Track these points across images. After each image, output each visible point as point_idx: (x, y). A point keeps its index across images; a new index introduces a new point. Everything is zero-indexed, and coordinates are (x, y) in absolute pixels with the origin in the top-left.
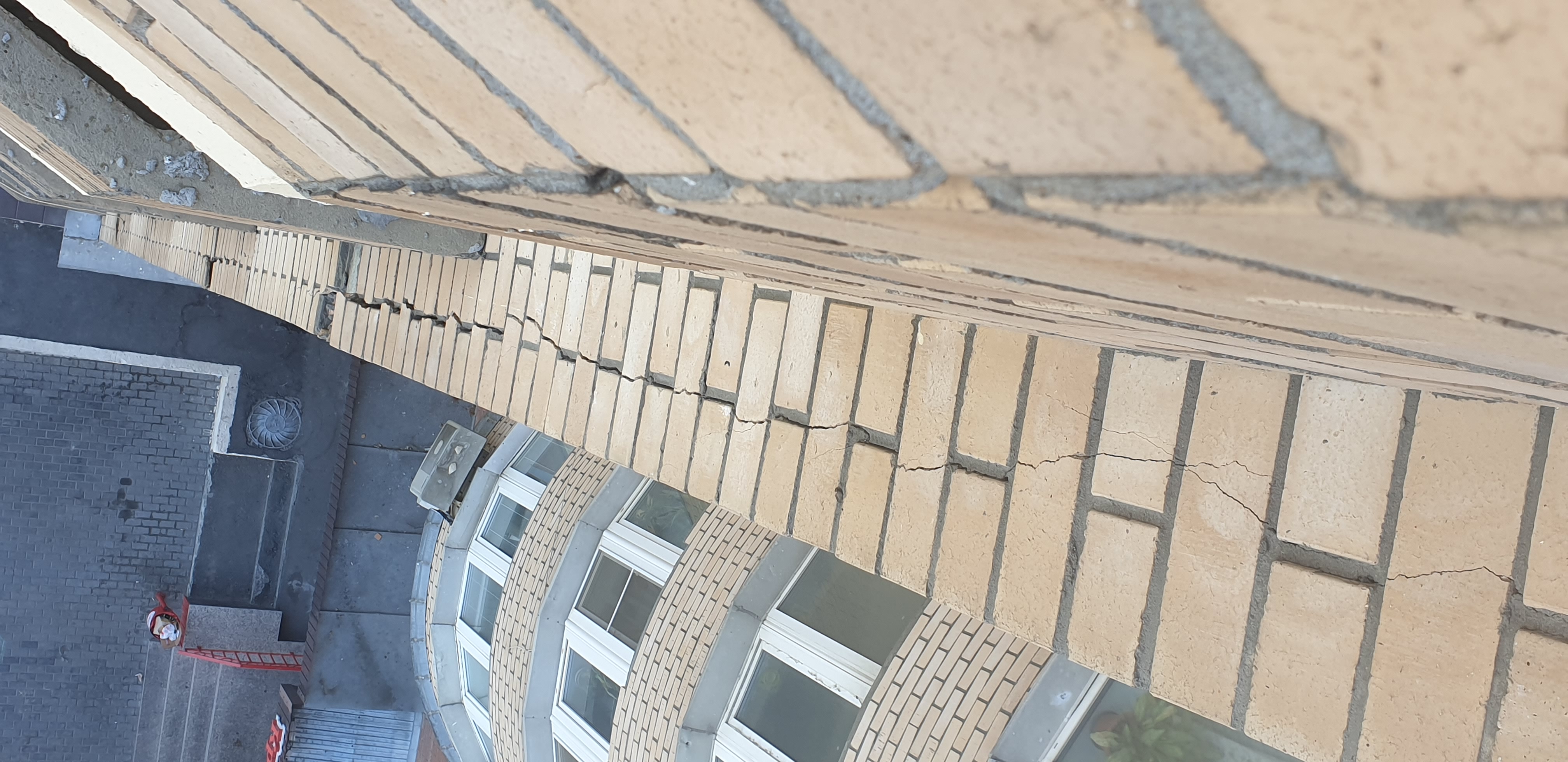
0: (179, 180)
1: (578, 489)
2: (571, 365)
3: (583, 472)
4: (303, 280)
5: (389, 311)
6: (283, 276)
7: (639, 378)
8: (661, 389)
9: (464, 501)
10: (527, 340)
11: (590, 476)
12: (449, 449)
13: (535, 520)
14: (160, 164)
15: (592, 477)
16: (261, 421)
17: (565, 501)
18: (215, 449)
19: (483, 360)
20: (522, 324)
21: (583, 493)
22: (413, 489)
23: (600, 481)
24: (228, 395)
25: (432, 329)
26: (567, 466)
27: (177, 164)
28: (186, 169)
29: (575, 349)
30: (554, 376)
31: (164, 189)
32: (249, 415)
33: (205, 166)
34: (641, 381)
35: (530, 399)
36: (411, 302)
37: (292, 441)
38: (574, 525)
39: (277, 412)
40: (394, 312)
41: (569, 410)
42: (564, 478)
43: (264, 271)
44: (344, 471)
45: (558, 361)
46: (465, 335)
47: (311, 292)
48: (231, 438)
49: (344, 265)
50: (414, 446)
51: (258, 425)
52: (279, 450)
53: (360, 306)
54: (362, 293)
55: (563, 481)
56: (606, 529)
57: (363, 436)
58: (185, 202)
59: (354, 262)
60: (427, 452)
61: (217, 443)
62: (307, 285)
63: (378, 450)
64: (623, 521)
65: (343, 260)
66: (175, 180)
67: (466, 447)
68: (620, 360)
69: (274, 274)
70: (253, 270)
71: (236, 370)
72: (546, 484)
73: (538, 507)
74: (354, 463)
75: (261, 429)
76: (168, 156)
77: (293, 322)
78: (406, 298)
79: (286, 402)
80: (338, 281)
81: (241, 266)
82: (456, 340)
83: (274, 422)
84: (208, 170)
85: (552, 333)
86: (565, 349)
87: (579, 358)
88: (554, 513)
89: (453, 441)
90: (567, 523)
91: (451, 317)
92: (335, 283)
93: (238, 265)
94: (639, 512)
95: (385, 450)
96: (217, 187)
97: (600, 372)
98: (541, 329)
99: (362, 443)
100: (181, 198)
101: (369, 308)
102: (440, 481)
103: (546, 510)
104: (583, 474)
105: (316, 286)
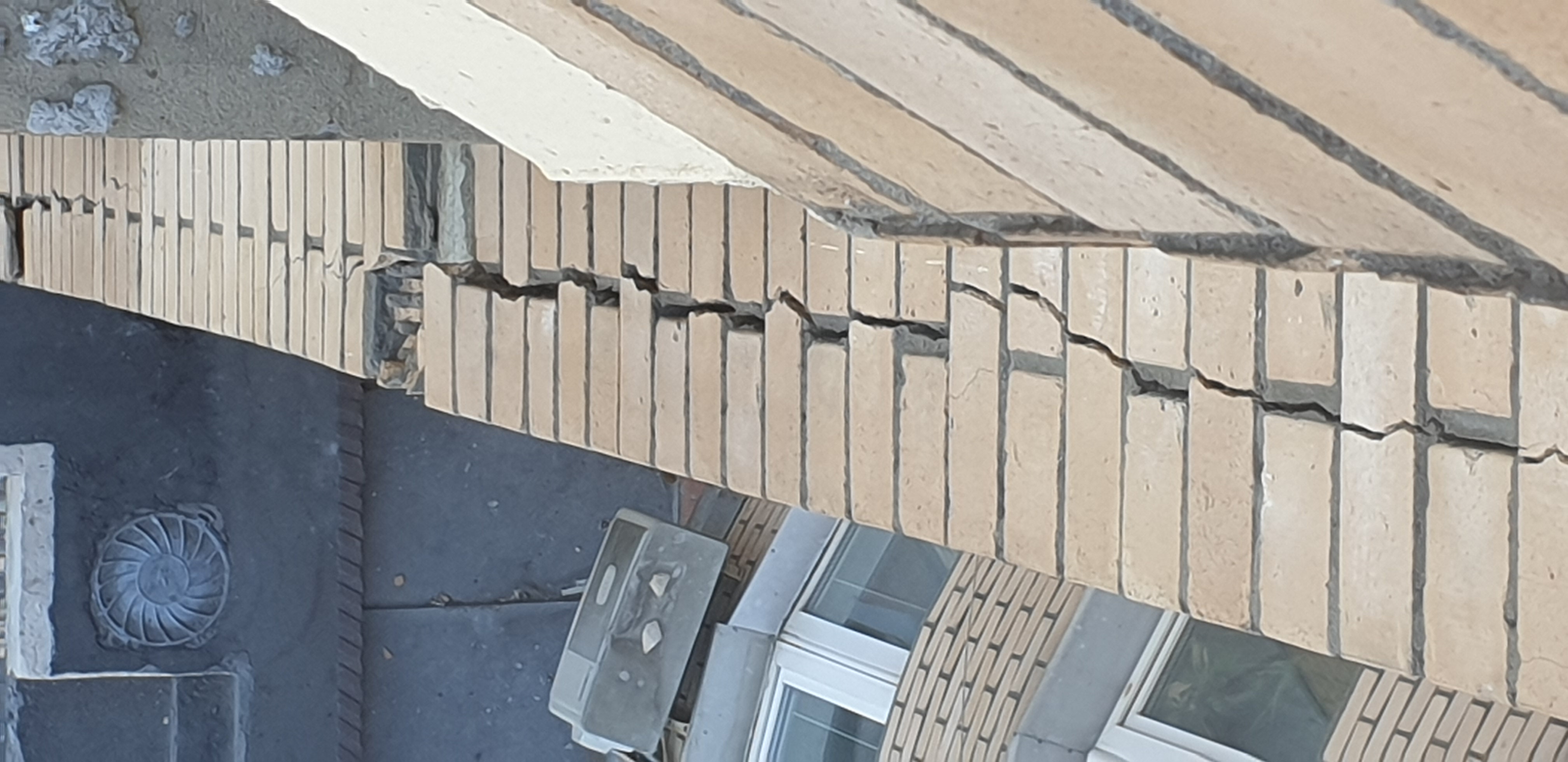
0: (66, 69)
1: (998, 648)
2: (1174, 407)
3: (1005, 600)
4: (306, 237)
5: (583, 301)
6: (244, 232)
7: (1398, 427)
8: (1473, 452)
9: (696, 719)
10: (1025, 348)
11: (1024, 608)
12: (633, 585)
13: (894, 747)
14: (16, 36)
15: (1029, 610)
16: (126, 578)
17: (970, 685)
18: (19, 668)
19: (897, 412)
20: (1002, 307)
21: (1014, 656)
22: (556, 707)
23: (1054, 617)
24: (32, 522)
25: (724, 339)
26: (957, 589)
27: (58, 31)
28: (83, 39)
29: (1179, 363)
30: (1124, 441)
31: (34, 99)
32: (92, 566)
33: (128, 22)
34: (1407, 437)
35: (1060, 506)
36: (646, 272)
37: (212, 619)
38: (1004, 748)
39: (164, 550)
40: (599, 303)
41: (1191, 530)
42: (953, 624)
43: (182, 223)
44: (364, 679)
45: (1132, 400)
46: (832, 350)
47: (336, 268)
48: (56, 634)
49: (422, 189)
50: (535, 587)
51: (120, 589)
52: (182, 647)
53: (495, 295)
54: (494, 259)
55: (954, 631)
56: (1092, 747)
57: (399, 581)
58: (92, 123)
59: (449, 177)
60: (578, 597)
61: (23, 652)
62: (322, 249)
63: (442, 611)
64: (1135, 719)
65: (417, 177)
66: (56, 72)
67: (676, 573)
68: (1330, 382)
69: (215, 229)
70: (147, 221)
71: (44, 453)
72: (908, 647)
73: (898, 709)
74: (388, 655)
75: (128, 599)
76: (31, 12)
77: (296, 350)
78: (629, 261)
79: (180, 518)
80: (412, 232)
81: (109, 213)
82: (803, 365)
83: (159, 576)
84: (136, 30)
85: (1097, 325)
86: (1144, 366)
87: (1195, 387)
88: (944, 722)
89: (641, 564)
90: (984, 744)
91: (777, 304)
92: (406, 239)
93: (98, 211)
94: (1177, 689)
95: (461, 610)
96: (165, 72)
97: (1269, 419)
98: (1062, 317)
99: (399, 599)
100: (80, 115)
101: (522, 299)
102: (624, 676)
103: (919, 718)
104: (1006, 606)
105: (348, 250)
